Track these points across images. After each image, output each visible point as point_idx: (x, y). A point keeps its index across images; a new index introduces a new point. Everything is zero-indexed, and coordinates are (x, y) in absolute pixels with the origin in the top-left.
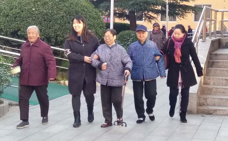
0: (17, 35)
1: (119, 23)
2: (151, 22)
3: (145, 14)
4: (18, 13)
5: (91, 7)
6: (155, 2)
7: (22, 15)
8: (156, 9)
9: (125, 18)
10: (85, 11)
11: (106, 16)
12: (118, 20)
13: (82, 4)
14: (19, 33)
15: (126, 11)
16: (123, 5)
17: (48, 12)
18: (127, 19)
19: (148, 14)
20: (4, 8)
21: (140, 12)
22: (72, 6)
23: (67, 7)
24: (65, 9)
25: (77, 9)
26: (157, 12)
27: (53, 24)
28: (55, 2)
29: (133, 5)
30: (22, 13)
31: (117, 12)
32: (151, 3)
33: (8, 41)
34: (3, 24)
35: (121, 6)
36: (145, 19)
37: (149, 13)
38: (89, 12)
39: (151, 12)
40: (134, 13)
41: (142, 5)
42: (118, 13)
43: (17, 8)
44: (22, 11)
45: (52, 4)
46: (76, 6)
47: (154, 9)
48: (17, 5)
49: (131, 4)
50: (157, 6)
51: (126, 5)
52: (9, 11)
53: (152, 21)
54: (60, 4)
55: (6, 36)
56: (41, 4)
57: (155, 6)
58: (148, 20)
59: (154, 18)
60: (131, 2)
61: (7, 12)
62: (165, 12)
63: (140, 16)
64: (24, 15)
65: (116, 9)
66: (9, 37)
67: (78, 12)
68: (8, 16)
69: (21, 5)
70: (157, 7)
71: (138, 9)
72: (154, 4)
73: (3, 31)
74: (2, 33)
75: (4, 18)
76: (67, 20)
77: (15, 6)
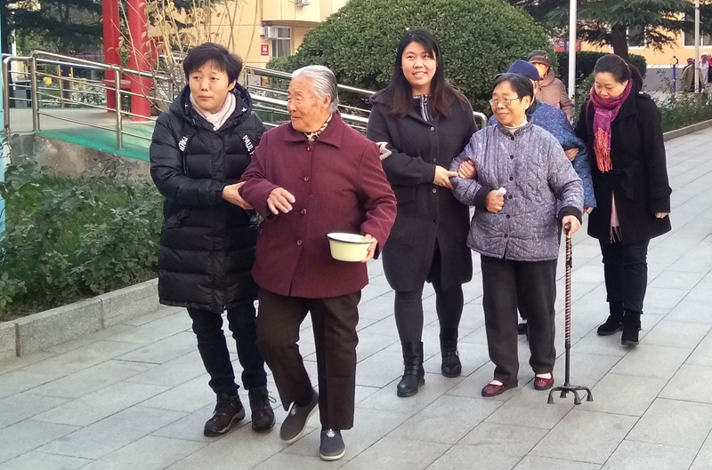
0: (375, 82)
1: (591, 52)
2: (661, 49)
3: (648, 32)
4: (376, 37)
5: (526, 20)
6: (669, 5)
7: (385, 41)
8: (673, 19)
9: (604, 41)
10: (514, 31)
11: (560, 37)
12: (587, 47)
13: (508, 16)
14: (378, 79)
15: (605, 26)
16: (598, 12)
17: (437, 33)
18: (607, 43)
19: (655, 32)
20: (348, 27)
21: (637, 27)
22: (487, 19)
23: (476, 23)
24: (471, 26)
25: (497, 25)
26: (675, 26)
27: (447, 59)
28: (451, 13)
29: (620, 11)
30: (384, 37)
31: (586, 28)
32: (660, 7)
33: (356, 95)
34: (346, 61)
35: (594, 15)
36: (648, 43)
37: (657, 30)
38: (523, 32)
39: (661, 27)
40: (623, 29)
41: (640, 13)
42: (588, 31)
43: (374, 27)
44: (385, 34)
45: (446, 17)
46: (494, 20)
47: (669, 20)
48: (374, 21)
49: (616, 11)
50: (675, 14)
51: (605, 12)
52: (357, 32)
53: (663, 46)
54: (462, 16)
55: (353, 85)
56: (423, 18)
57: (670, 13)
58: (654, 45)
59: (668, 39)
60: (616, 7)
61: (354, 36)
62: (693, 25)
63: (636, 36)
64: (388, 42)
65: (583, 22)
66: (358, 87)
67: (500, 32)
68: (355, 43)
69: (382, 22)
70: (673, 16)
71: (632, 21)
72: (667, 10)
73: (346, 76)
74: (345, 80)
75: (348, 49)
76: (477, 50)
77: (371, 22)
